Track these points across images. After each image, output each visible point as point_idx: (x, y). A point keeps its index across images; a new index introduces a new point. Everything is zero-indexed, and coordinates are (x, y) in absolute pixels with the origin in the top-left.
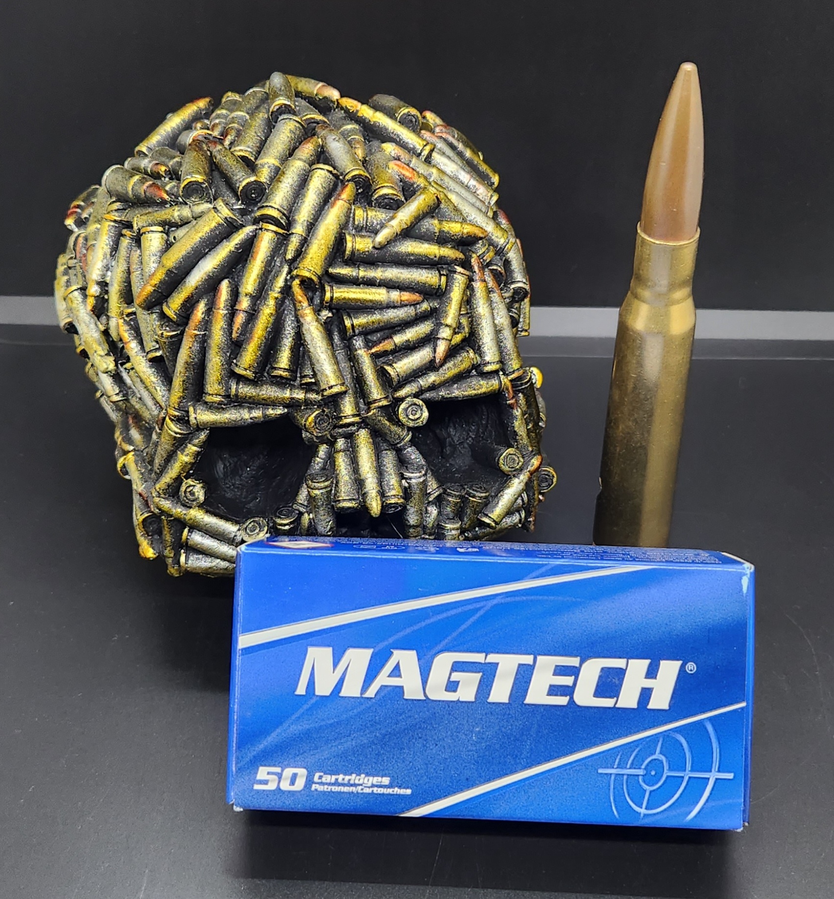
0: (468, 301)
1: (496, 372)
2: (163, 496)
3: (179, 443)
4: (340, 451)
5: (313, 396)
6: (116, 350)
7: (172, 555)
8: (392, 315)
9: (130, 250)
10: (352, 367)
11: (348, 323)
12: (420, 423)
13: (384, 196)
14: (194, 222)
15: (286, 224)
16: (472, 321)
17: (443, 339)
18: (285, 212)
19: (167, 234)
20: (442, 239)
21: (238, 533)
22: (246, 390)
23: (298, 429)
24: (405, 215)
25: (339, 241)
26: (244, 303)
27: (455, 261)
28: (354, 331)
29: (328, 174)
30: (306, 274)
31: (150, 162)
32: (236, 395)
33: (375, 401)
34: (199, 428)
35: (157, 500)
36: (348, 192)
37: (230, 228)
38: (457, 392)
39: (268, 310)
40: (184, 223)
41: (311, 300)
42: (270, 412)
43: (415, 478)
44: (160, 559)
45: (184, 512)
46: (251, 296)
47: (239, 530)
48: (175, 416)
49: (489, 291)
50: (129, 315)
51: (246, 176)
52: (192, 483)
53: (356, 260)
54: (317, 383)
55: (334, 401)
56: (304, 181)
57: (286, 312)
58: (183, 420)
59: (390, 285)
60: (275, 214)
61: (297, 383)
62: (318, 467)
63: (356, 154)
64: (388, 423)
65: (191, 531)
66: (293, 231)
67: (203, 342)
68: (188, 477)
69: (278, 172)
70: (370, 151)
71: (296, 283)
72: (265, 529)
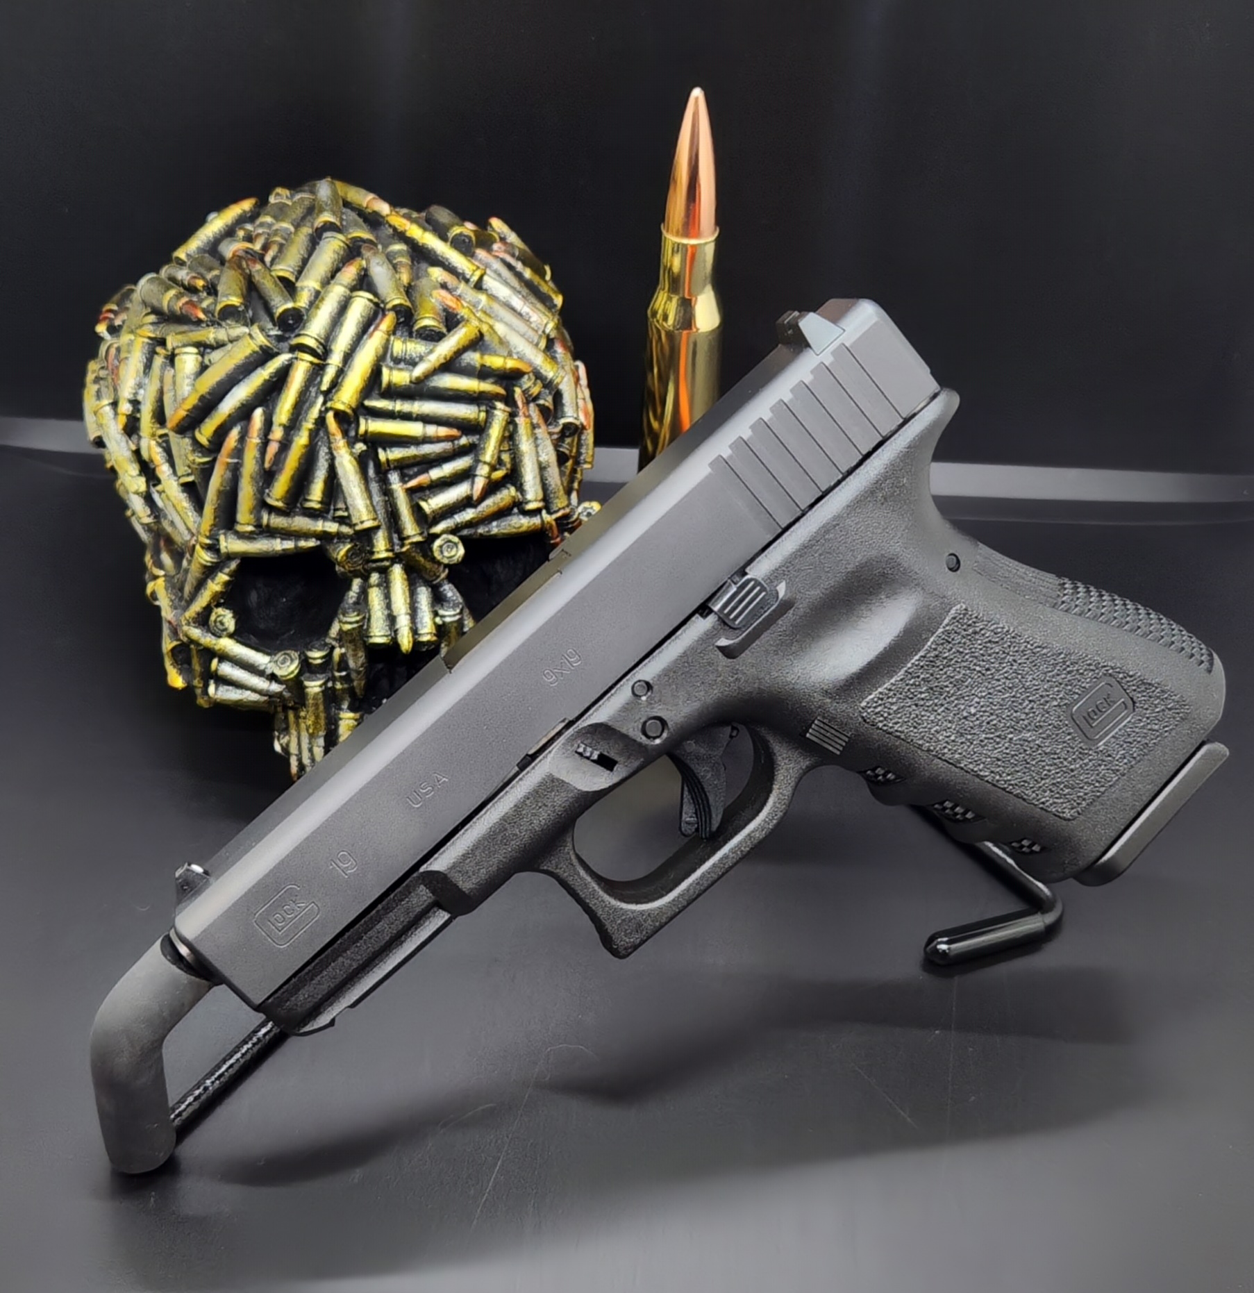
0: (510, 436)
1: (537, 512)
2: (192, 624)
3: (209, 572)
4: (374, 586)
5: (345, 530)
6: (147, 470)
7: (201, 685)
8: (427, 449)
9: (163, 368)
10: (386, 502)
11: (382, 455)
12: (455, 560)
13: (425, 327)
14: (229, 346)
15: (322, 353)
16: (514, 457)
17: (481, 476)
18: (322, 341)
19: (202, 355)
20: (483, 373)
21: (269, 665)
22: (278, 521)
23: (331, 563)
24: (445, 348)
25: (376, 373)
26: (277, 433)
27: (497, 397)
28: (389, 465)
29: (368, 303)
30: (340, 407)
31: (188, 274)
32: (268, 526)
33: (408, 537)
34: (230, 557)
35: (185, 628)
36: (387, 322)
37: (265, 355)
38: (495, 528)
39: (302, 439)
40: (219, 345)
41: (345, 434)
42: (303, 544)
43: (450, 616)
44: (189, 690)
45: (214, 641)
46: (284, 426)
47: (270, 662)
48: (206, 544)
49: (534, 427)
50: (161, 436)
51: (283, 301)
52: (223, 613)
53: (393, 393)
54: (349, 517)
55: (366, 536)
56: (343, 308)
57: (320, 443)
58: (213, 548)
59: (426, 419)
60: (311, 343)
61: (330, 516)
62: (351, 601)
63: (400, 279)
64: (422, 559)
65: (220, 661)
66: (329, 361)
67: (235, 471)
68: (218, 606)
69: (317, 297)
70: (416, 276)
71: (330, 415)
72: (296, 663)
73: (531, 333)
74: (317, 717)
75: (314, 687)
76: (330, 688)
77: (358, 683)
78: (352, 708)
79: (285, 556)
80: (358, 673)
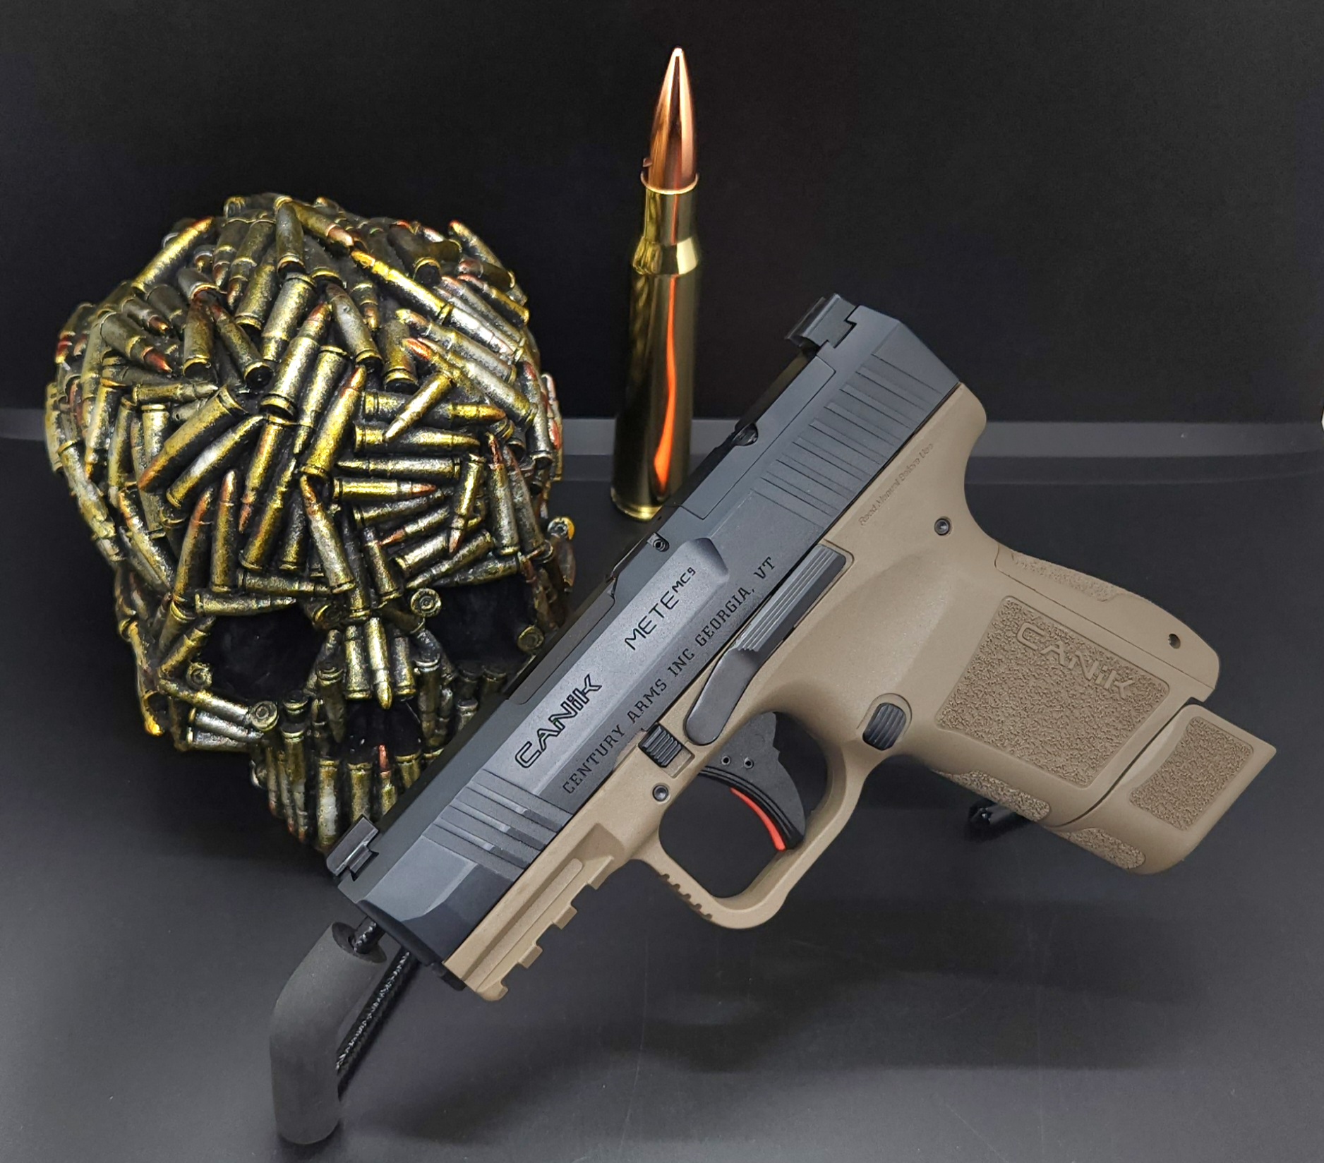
0: (485, 483)
1: (514, 554)
2: (169, 677)
3: (185, 629)
4: (352, 639)
5: (322, 590)
6: (115, 515)
7: (179, 732)
8: (403, 505)
9: (129, 419)
10: (362, 560)
11: (357, 516)
12: (433, 613)
13: (397, 380)
14: (197, 404)
15: (293, 415)
16: (490, 504)
17: (457, 528)
18: (293, 400)
19: (171, 413)
20: (455, 425)
21: (248, 717)
22: (253, 582)
23: (308, 621)
24: (418, 404)
25: (349, 433)
26: (251, 497)
27: (472, 448)
28: (364, 524)
29: (337, 358)
30: (314, 471)
31: (149, 314)
32: (243, 586)
33: (385, 594)
34: (206, 615)
35: (163, 682)
36: (357, 379)
37: (235, 418)
38: (472, 577)
39: (275, 503)
40: (186, 401)
41: (318, 495)
42: (279, 602)
43: (429, 667)
44: (166, 737)
45: (192, 695)
46: (257, 490)
47: (248, 713)
48: (181, 602)
49: (508, 470)
50: (129, 488)
51: (251, 360)
52: (200, 667)
53: (368, 452)
54: (326, 579)
55: (343, 597)
56: (313, 360)
57: (294, 505)
58: (188, 606)
59: (401, 477)
60: (281, 403)
61: (306, 577)
62: (328, 653)
63: (368, 324)
64: (399, 613)
65: (197, 712)
66: (302, 422)
67: (208, 533)
68: (194, 662)
69: (285, 349)
70: (385, 318)
71: (304, 478)
72: (275, 714)
73: (500, 367)
74: (297, 765)
75: (293, 737)
76: (309, 737)
77: (338, 733)
78: (332, 756)
79: (261, 615)
80: (337, 723)
